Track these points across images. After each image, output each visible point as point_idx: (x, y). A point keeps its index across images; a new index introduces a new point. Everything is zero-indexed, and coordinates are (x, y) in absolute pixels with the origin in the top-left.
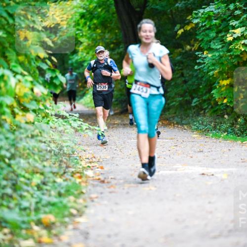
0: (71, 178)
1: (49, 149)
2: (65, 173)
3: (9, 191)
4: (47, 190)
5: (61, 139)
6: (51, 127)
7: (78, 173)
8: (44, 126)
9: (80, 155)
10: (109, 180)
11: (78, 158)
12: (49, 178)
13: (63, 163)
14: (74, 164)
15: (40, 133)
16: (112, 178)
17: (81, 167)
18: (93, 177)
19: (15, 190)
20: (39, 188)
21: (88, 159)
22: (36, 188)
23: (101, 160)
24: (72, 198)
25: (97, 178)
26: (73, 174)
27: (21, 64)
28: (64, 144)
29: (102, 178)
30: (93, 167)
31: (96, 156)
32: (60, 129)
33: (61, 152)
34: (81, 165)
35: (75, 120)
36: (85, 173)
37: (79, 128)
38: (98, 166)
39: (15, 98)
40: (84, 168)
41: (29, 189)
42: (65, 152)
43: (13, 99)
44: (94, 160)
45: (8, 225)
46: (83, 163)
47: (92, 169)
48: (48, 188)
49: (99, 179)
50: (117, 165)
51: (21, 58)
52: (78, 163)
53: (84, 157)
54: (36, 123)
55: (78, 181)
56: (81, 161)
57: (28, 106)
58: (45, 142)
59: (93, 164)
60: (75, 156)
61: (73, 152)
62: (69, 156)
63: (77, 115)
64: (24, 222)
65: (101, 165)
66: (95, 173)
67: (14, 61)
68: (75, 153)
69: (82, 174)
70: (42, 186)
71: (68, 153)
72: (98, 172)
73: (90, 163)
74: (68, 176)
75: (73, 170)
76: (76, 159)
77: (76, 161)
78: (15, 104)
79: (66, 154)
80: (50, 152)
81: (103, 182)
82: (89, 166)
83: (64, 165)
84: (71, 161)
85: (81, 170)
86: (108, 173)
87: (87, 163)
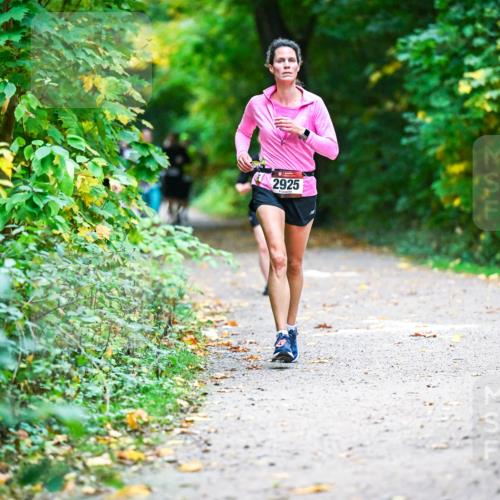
0: (178, 342)
1: (137, 290)
2: (166, 334)
3: (66, 366)
4: (134, 364)
5: (159, 272)
6: (142, 251)
7: (190, 332)
8: (129, 248)
9: (193, 301)
10: (247, 346)
11: (190, 306)
12: (137, 342)
13: (163, 316)
14: (182, 316)
15: (123, 259)
16: (251, 343)
17: (195, 322)
18: (217, 340)
19: (76, 365)
20: (119, 360)
21: (208, 307)
22: (113, 361)
23: (232, 310)
24: (178, 378)
25: (226, 342)
26: (181, 335)
27: (87, 136)
28: (165, 282)
29: (234, 342)
30: (218, 322)
31: (223, 302)
32: (157, 253)
33: (160, 296)
34: (195, 319)
35: (185, 239)
36: (203, 333)
37: (192, 253)
38: (226, 321)
39: (75, 197)
40: (200, 323)
41: (102, 362)
42: (167, 295)
43: (72, 199)
44: (219, 309)
45: (64, 429)
46: (199, 316)
47: (216, 327)
48: (136, 360)
49: (228, 345)
50: (261, 319)
51: (87, 125)
52: (190, 315)
53: (201, 305)
54: (114, 242)
55: (191, 347)
56: (196, 311)
57: (99, 211)
58: (130, 278)
59: (217, 318)
60: (185, 302)
61: (181, 296)
62: (174, 302)
63: (189, 230)
64: (92, 423)
65: (232, 320)
66: (220, 333)
67: (73, 130)
68: (186, 297)
69: (197, 336)
70: (124, 357)
71: (171, 296)
72: (226, 331)
73: (213, 314)
74: (172, 339)
75: (182, 327)
76: (187, 308)
77: (186, 311)
78: (76, 209)
79: (168, 298)
80: (140, 295)
81: (236, 349)
82: (209, 322)
83: (165, 320)
84: (177, 311)
85: (196, 328)
86: (245, 332)
87: (206, 315)
